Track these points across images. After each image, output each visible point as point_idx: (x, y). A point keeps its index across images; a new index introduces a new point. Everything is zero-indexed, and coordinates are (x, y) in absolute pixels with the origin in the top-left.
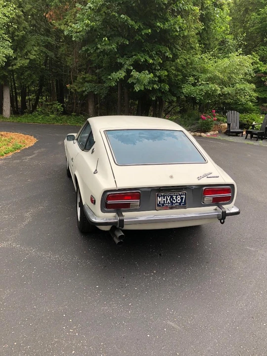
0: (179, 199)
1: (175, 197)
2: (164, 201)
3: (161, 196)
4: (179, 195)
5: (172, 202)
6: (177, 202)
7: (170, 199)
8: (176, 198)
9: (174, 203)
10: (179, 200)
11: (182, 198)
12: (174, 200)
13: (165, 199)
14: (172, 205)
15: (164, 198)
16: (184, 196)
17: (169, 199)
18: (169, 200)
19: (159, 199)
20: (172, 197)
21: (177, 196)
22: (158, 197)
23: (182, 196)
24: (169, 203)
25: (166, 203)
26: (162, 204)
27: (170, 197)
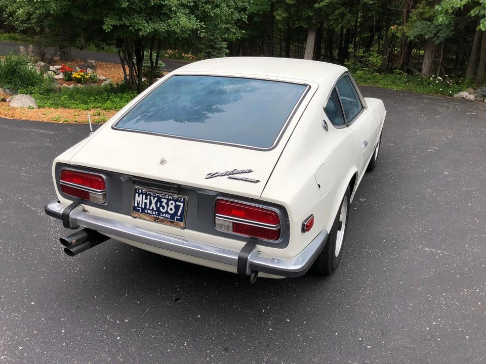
0: (172, 207)
1: (165, 201)
2: (146, 204)
3: (142, 193)
4: (173, 200)
5: (158, 209)
6: (167, 212)
7: (156, 204)
8: (167, 204)
9: (163, 213)
10: (171, 209)
11: (177, 207)
12: (163, 208)
13: (148, 201)
14: (159, 215)
15: (146, 199)
16: (182, 205)
17: (154, 202)
18: (153, 205)
19: (138, 199)
20: (159, 200)
21: (169, 200)
22: (137, 194)
23: (178, 203)
24: (153, 209)
25: (149, 209)
26: (141, 208)
27: (156, 198)
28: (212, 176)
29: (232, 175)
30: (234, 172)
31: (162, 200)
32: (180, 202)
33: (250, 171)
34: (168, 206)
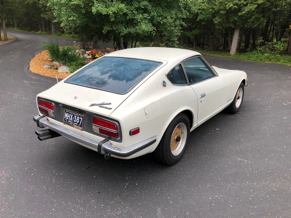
0: (78, 119)
2: (69, 117)
3: (67, 112)
4: (79, 116)
5: (73, 120)
6: (76, 122)
7: (72, 118)
8: (76, 118)
9: (75, 122)
10: (78, 121)
11: (80, 120)
12: (75, 120)
13: (69, 116)
14: (73, 123)
15: (69, 115)
16: (82, 119)
17: (72, 117)
18: (71, 118)
19: (66, 115)
21: (77, 116)
22: (66, 113)
23: (80, 118)
24: (71, 120)
25: (70, 120)
26: (67, 119)
27: (72, 115)
28: (93, 105)
29: (101, 105)
30: (103, 104)
31: (75, 116)
32: (81, 117)
33: (110, 104)
34: (77, 119)
